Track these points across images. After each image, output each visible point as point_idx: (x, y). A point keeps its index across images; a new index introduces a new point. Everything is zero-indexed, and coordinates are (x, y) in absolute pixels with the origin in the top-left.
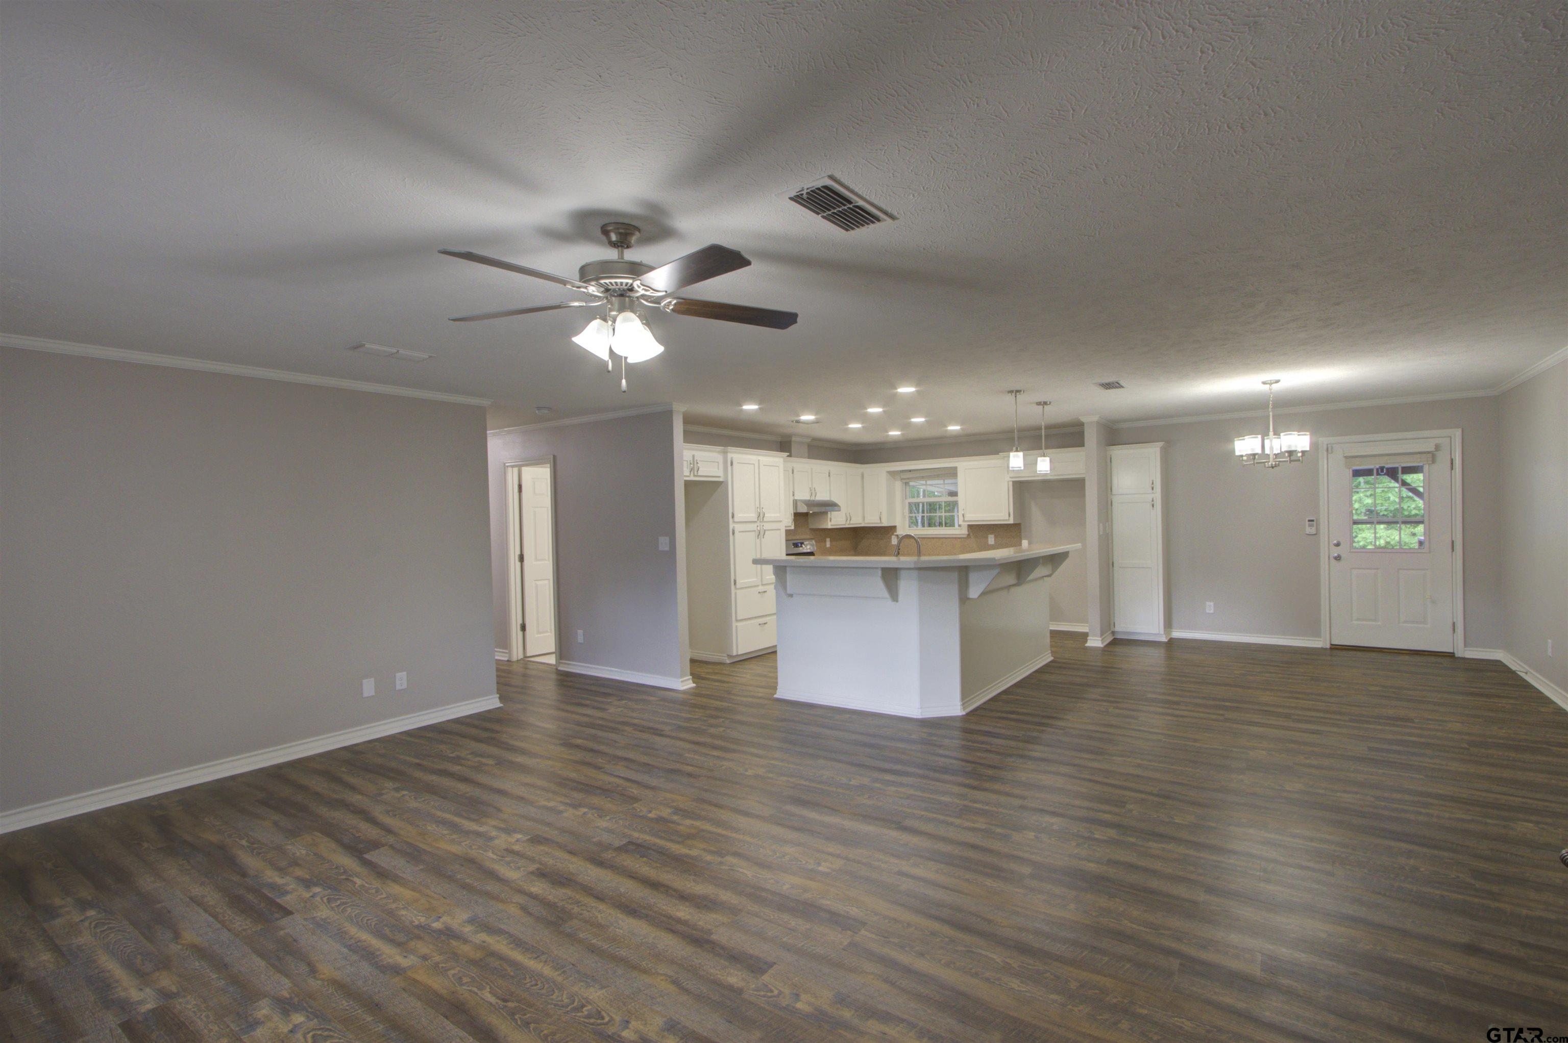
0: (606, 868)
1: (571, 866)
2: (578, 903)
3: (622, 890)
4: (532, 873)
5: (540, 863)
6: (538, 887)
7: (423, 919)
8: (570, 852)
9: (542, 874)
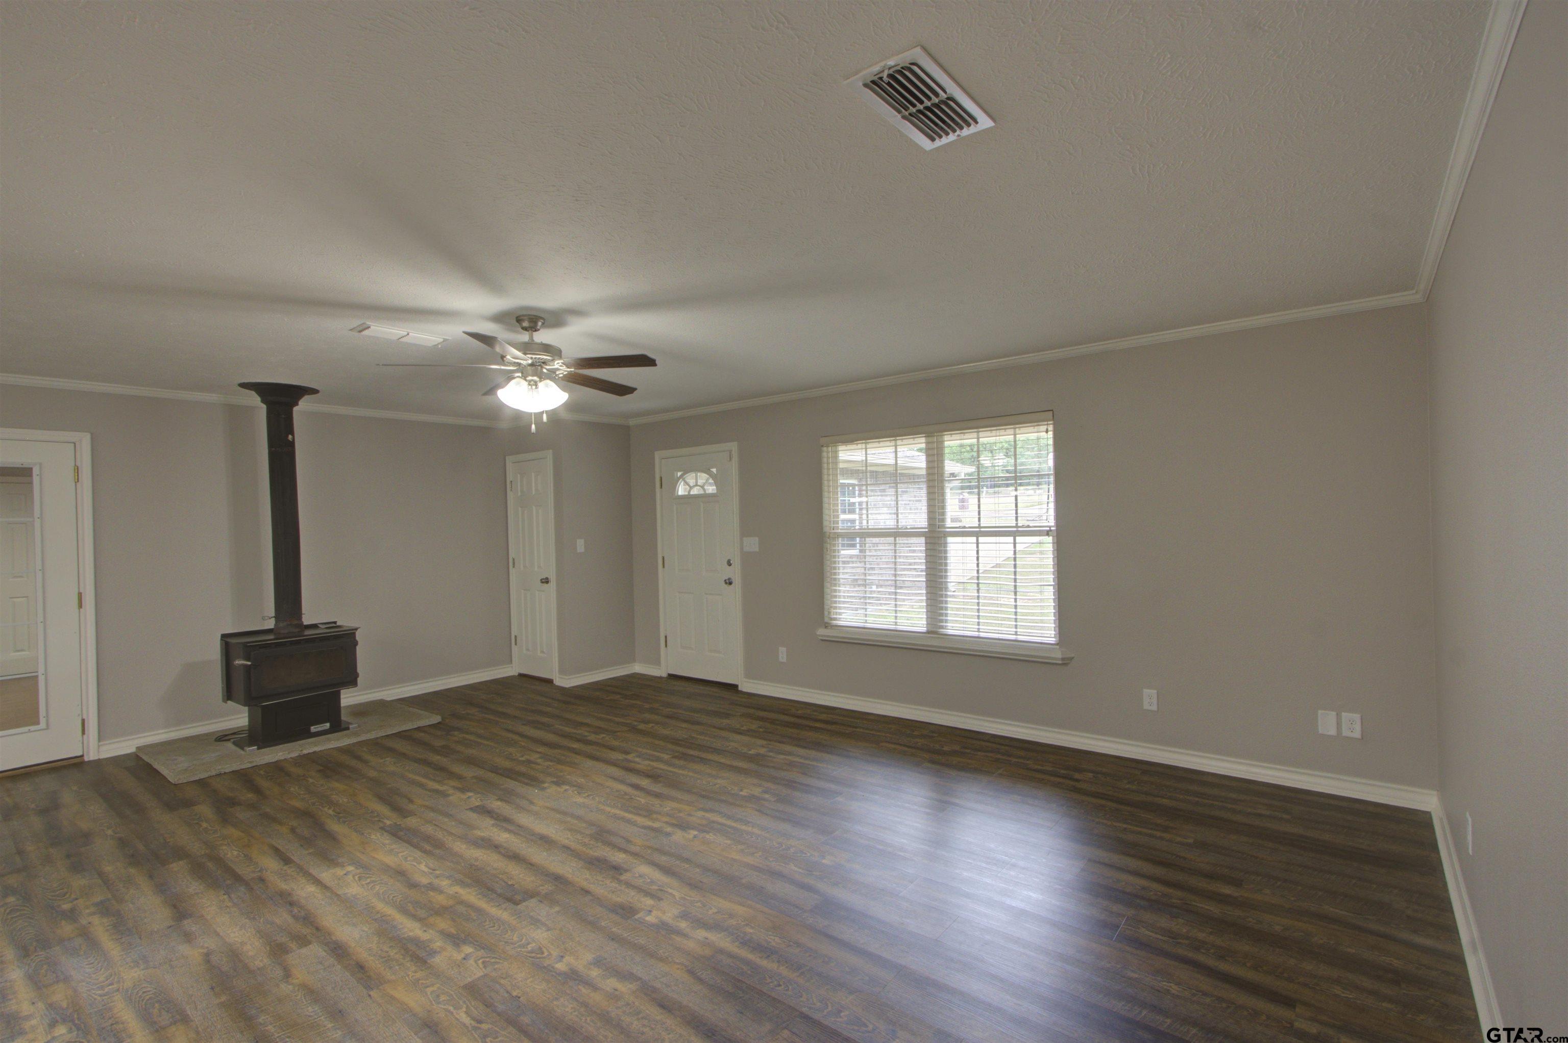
0: (553, 874)
1: (588, 876)
2: (585, 845)
3: (545, 854)
4: (626, 871)
5: (620, 881)
6: (619, 858)
7: (708, 836)
8: (587, 892)
9: (617, 869)
